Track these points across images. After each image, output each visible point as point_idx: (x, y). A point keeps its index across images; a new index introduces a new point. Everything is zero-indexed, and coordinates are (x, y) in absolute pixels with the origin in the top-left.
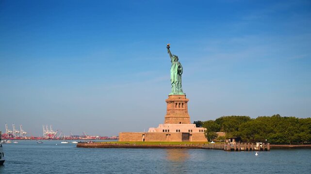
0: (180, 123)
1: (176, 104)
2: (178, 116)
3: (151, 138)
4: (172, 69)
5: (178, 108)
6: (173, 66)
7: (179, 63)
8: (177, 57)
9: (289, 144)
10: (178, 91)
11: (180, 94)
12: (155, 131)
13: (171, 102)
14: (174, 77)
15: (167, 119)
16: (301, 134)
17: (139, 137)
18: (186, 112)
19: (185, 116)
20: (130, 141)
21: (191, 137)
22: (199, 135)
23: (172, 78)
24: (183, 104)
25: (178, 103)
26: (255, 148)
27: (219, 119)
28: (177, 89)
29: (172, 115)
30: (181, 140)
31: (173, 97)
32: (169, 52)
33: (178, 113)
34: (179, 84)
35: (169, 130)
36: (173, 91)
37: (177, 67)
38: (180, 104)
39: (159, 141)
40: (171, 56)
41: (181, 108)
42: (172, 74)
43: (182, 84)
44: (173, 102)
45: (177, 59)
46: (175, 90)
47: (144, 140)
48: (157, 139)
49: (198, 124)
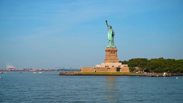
0: (114, 62)
1: (111, 52)
2: (112, 58)
3: (100, 71)
4: (109, 33)
5: (112, 54)
6: (109, 32)
7: (113, 30)
8: (111, 27)
9: (173, 73)
10: (112, 45)
11: (113, 46)
12: (100, 67)
13: (108, 51)
14: (110, 37)
15: (106, 60)
16: (179, 68)
17: (93, 70)
18: (117, 56)
19: (116, 58)
20: (88, 72)
21: (121, 70)
22: (125, 69)
23: (109, 38)
24: (115, 52)
25: (112, 51)
26: (164, 76)
27: (130, 60)
28: (112, 44)
29: (109, 58)
30: (116, 71)
31: (109, 48)
32: (107, 24)
33: (112, 57)
34: (113, 41)
35: (108, 66)
36: (109, 45)
37: (111, 32)
38: (113, 52)
39: (104, 72)
40: (108, 26)
41: (114, 54)
42: (109, 36)
43: (114, 41)
44: (110, 51)
45: (111, 28)
46: (110, 44)
47: (95, 71)
48: (103, 71)
49: (123, 63)
